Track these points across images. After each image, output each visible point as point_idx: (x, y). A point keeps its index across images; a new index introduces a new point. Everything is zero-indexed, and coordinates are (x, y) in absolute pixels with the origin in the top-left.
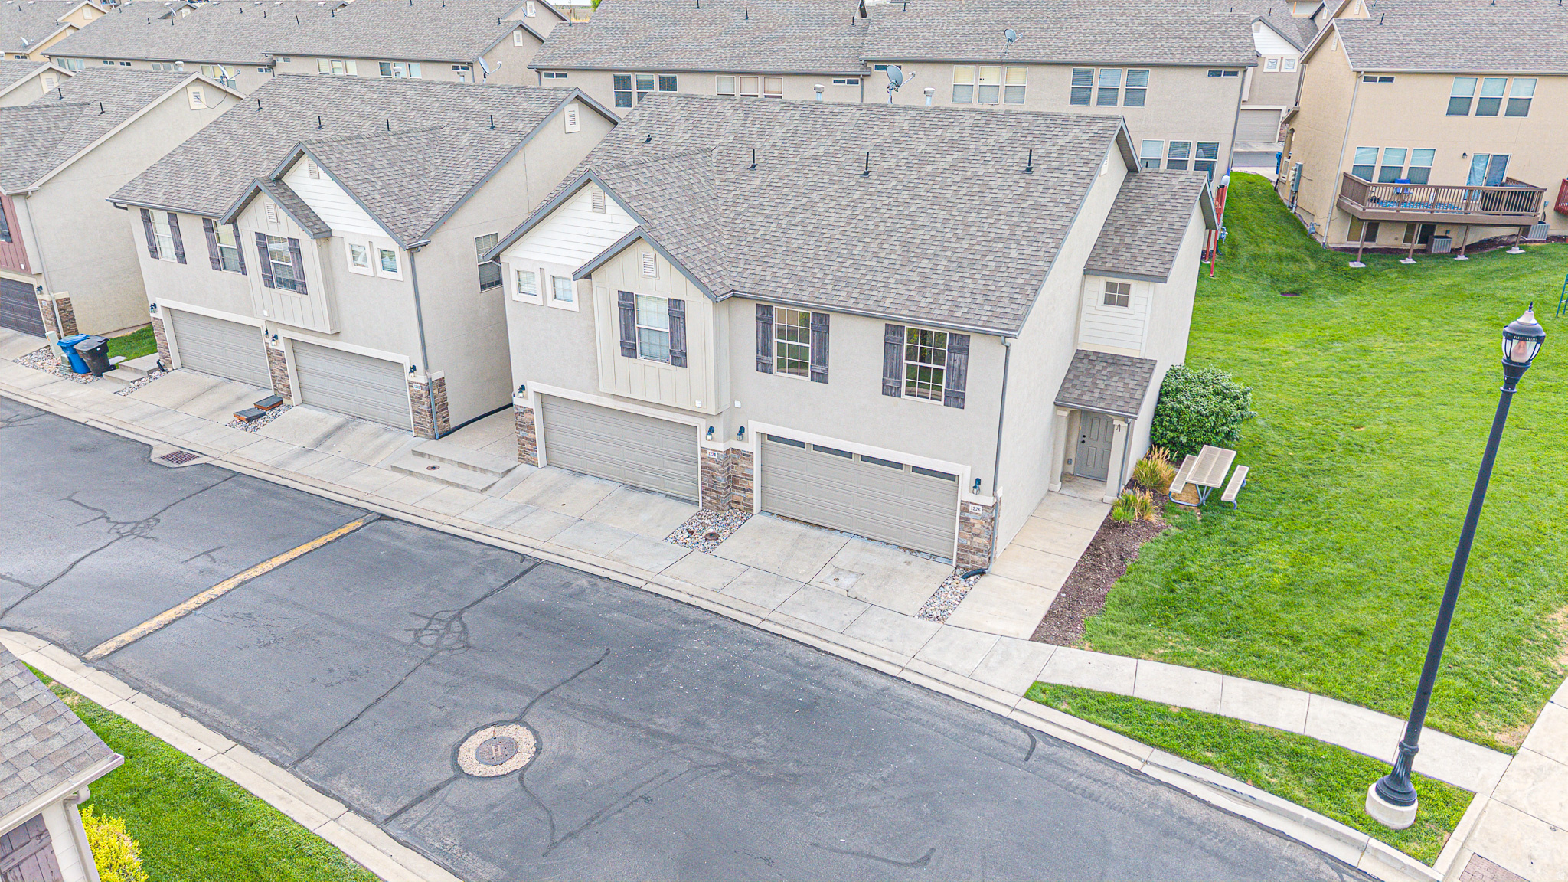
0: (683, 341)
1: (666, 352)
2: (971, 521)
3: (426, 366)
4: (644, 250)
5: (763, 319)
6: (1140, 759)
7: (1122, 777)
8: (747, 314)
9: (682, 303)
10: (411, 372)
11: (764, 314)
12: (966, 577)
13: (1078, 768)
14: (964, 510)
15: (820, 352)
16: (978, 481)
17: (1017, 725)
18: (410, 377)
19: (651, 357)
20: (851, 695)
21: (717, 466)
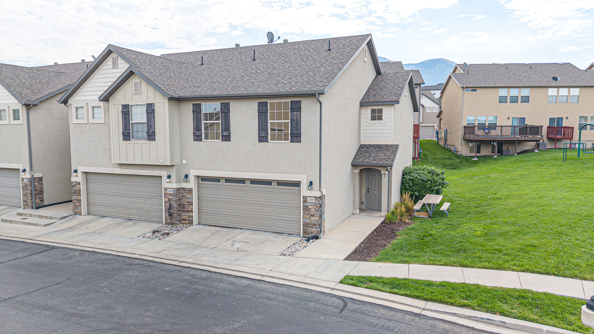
0: (153, 126)
1: (145, 135)
2: (309, 207)
3: (31, 169)
4: (134, 80)
5: (196, 111)
6: (419, 308)
7: (408, 317)
8: (188, 109)
9: (153, 105)
10: (23, 172)
11: (196, 109)
12: (308, 240)
13: (377, 315)
14: (305, 201)
15: (226, 124)
16: (311, 183)
17: (334, 296)
18: (22, 175)
19: (138, 138)
20: (224, 289)
21: (173, 197)
